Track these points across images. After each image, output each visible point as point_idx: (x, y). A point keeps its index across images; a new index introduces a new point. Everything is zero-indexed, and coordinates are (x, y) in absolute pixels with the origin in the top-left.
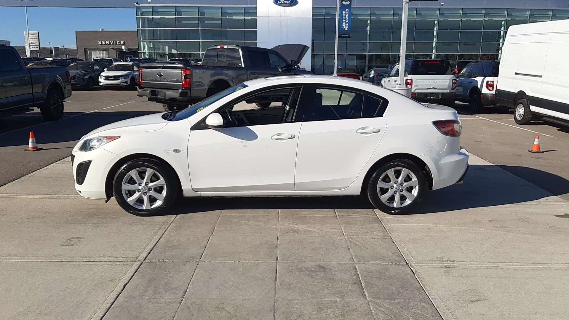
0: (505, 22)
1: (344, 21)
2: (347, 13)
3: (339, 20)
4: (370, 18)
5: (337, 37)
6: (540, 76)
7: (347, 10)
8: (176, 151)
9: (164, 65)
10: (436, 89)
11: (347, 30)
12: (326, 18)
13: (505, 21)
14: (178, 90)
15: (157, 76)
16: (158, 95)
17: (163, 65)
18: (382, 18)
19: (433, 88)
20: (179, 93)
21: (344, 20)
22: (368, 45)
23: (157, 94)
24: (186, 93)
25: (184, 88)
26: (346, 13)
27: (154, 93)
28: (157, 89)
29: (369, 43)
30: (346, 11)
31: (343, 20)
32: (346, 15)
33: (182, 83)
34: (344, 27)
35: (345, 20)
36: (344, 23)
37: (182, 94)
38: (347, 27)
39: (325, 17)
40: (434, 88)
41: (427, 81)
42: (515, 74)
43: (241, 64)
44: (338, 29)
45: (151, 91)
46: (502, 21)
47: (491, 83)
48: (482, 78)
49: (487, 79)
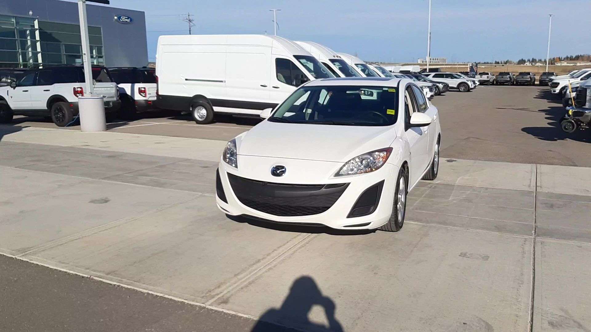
19: (103, 96)
41: (99, 90)
47: (143, 89)
48: (130, 85)
49: (137, 86)
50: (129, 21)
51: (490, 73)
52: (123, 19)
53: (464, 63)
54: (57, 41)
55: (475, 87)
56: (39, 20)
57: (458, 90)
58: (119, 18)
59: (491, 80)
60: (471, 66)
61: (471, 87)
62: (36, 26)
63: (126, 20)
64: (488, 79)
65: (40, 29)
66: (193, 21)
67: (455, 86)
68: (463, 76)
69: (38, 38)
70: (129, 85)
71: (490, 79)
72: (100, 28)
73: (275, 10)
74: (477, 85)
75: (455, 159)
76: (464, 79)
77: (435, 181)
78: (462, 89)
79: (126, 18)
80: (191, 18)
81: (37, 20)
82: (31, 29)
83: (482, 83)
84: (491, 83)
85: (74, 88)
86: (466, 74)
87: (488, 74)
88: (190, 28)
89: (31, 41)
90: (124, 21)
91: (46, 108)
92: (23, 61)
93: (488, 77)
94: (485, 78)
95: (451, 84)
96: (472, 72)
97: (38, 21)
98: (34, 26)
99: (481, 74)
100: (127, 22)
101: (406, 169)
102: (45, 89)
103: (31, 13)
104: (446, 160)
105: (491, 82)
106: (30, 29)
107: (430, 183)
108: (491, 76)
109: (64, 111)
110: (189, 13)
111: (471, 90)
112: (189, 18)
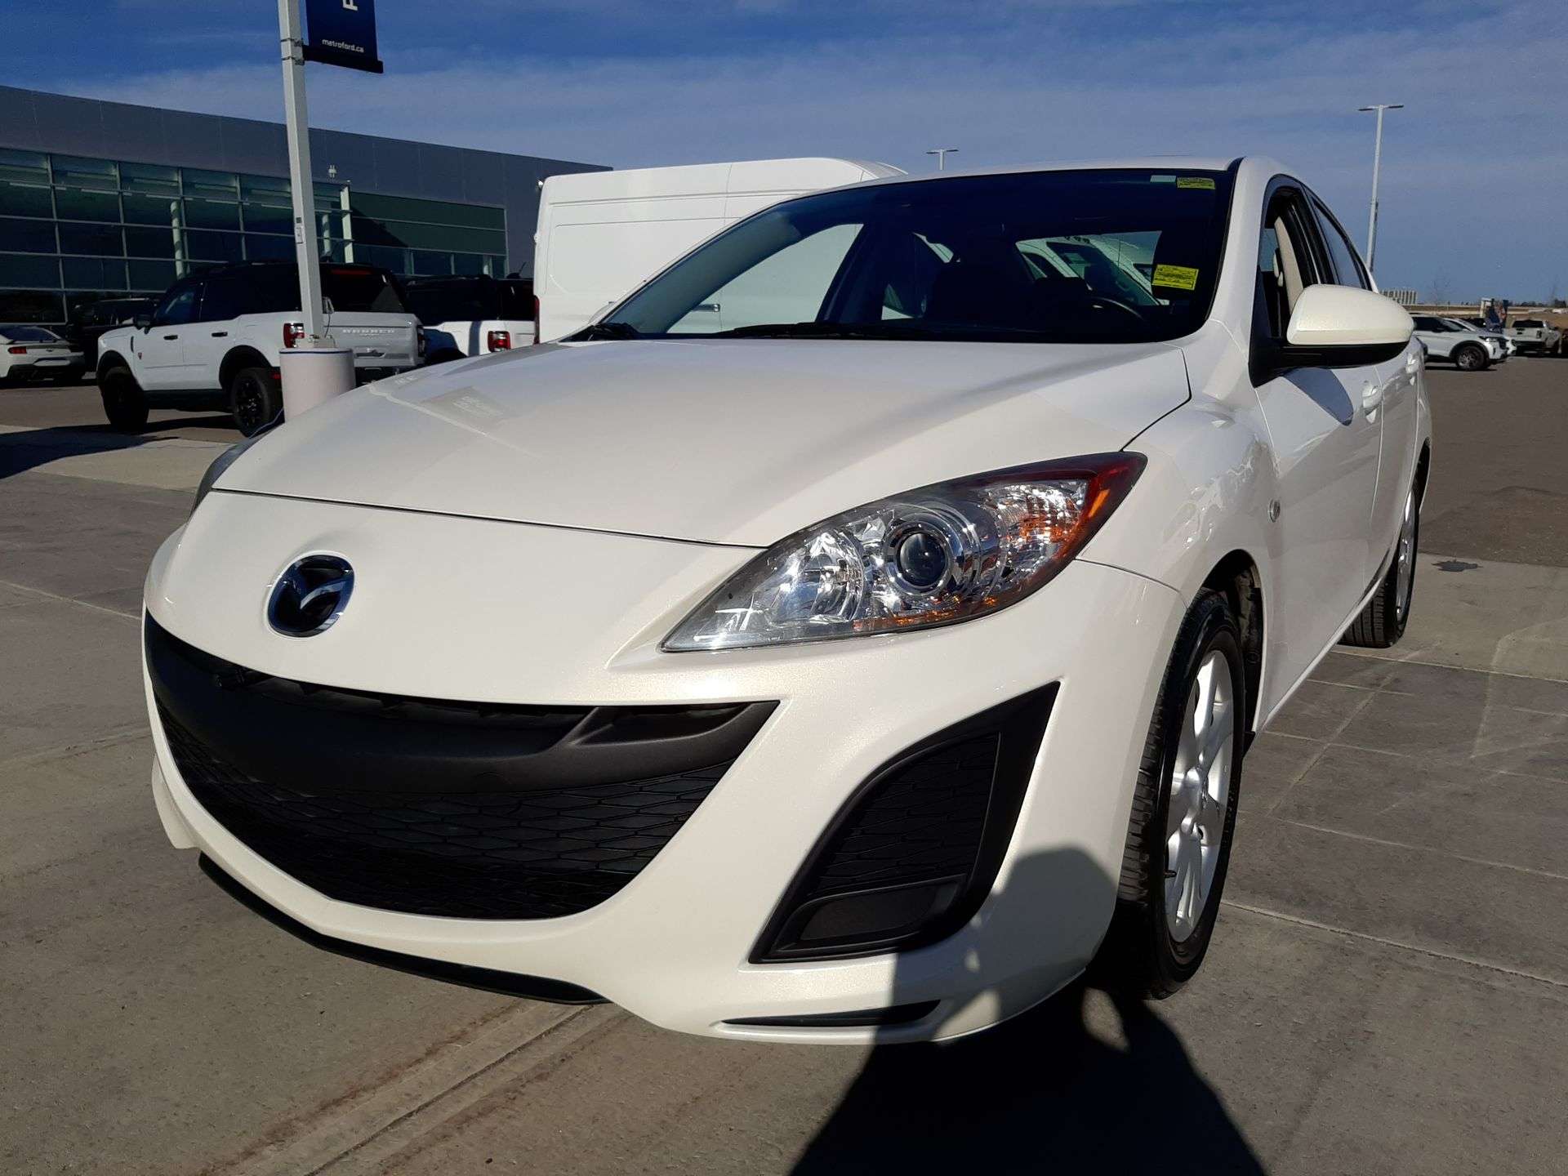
0: (178, 205)
8: (1273, 512)
10: (381, 354)
13: (178, 202)
19: (373, 352)
40: (374, 354)
41: (361, 332)
46: (171, 201)
47: (501, 337)
48: (467, 325)
49: (488, 326)
51: (1547, 323)
53: (1467, 304)
54: (396, 242)
55: (1505, 356)
56: (351, 190)
57: (1454, 365)
59: (1550, 343)
60: (1488, 307)
61: (1491, 356)
62: (345, 205)
64: (1539, 340)
65: (354, 212)
67: (1446, 353)
68: (1468, 325)
69: (347, 234)
70: (465, 326)
71: (1546, 339)
72: (503, 209)
73: (941, 152)
74: (1509, 352)
75: (1471, 562)
76: (1471, 334)
77: (1399, 653)
78: (1465, 361)
81: (346, 190)
82: (333, 212)
83: (1523, 349)
84: (1548, 352)
85: (287, 327)
86: (1478, 322)
87: (1539, 324)
89: (332, 242)
91: (219, 387)
93: (1540, 334)
94: (1530, 335)
95: (1434, 347)
96: (1493, 319)
97: (350, 193)
98: (338, 205)
99: (1520, 325)
101: (1247, 607)
102: (216, 332)
103: (332, 171)
104: (1438, 565)
105: (1548, 349)
106: (330, 212)
107: (1372, 662)
108: (1550, 331)
109: (261, 393)
111: (1492, 367)
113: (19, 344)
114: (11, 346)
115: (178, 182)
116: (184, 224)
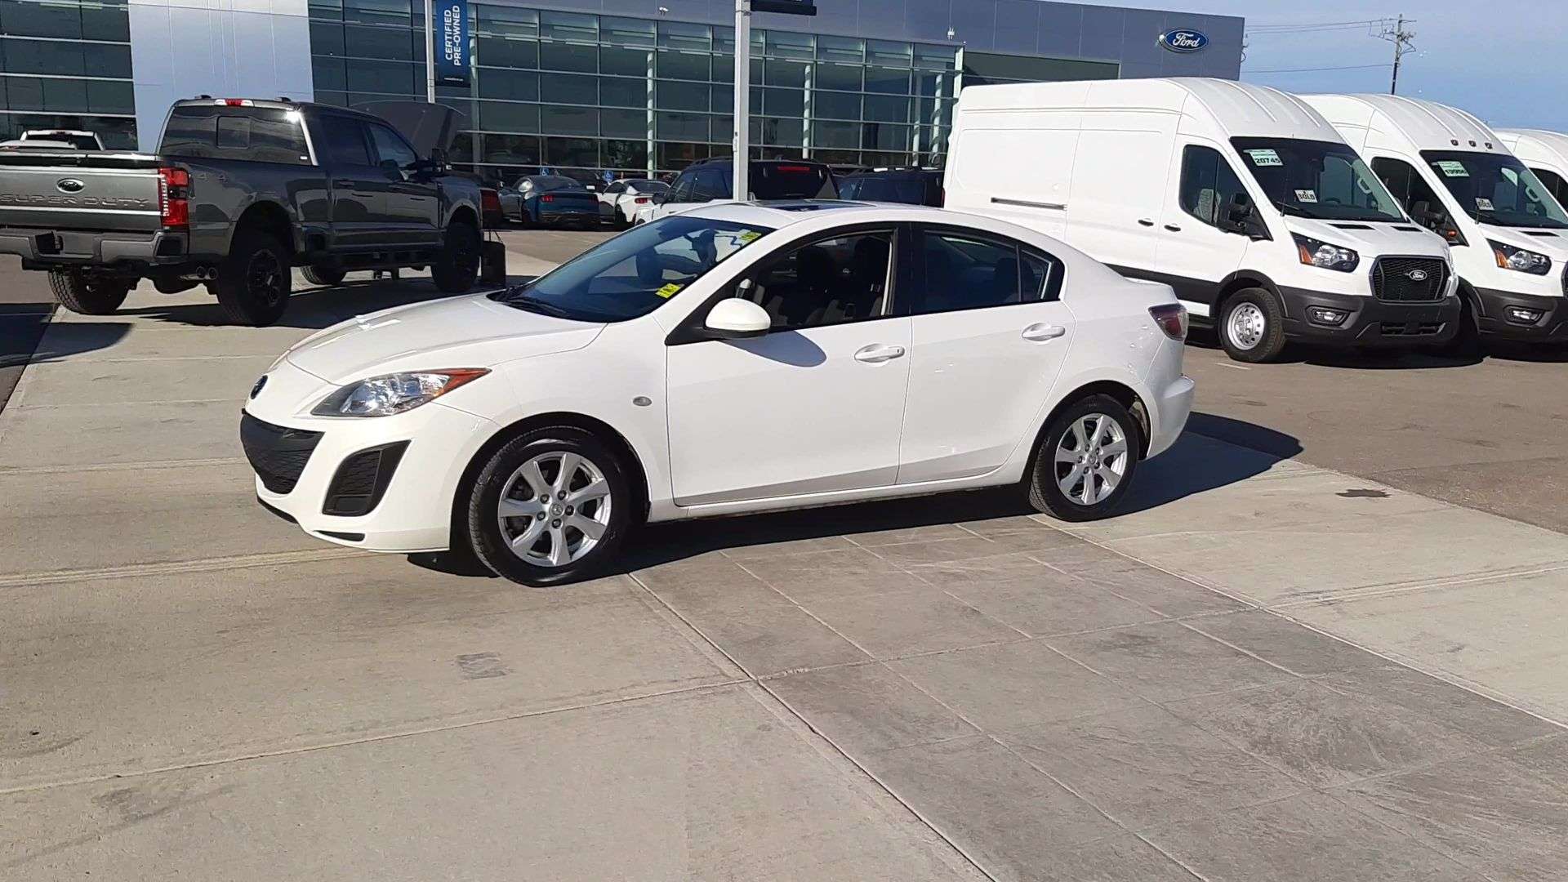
0: (812, 68)
1: (449, 40)
2: (457, 17)
3: (434, 35)
4: (475, 32)
5: (430, 82)
6: (1061, 207)
7: (456, 9)
8: (638, 401)
9: (89, 156)
11: (458, 64)
12: (347, 21)
13: (812, 65)
14: (152, 233)
15: (60, 189)
16: (62, 248)
17: (84, 156)
18: (509, 36)
20: (155, 241)
21: (449, 35)
22: (475, 109)
23: (58, 247)
24: (178, 242)
25: (167, 228)
26: (452, 18)
27: (46, 244)
28: (55, 232)
29: (479, 101)
30: (452, 12)
31: (446, 37)
32: (453, 22)
33: (162, 211)
34: (449, 56)
35: (452, 36)
36: (448, 44)
37: (164, 247)
38: (457, 57)
39: (344, 20)
42: (990, 200)
43: (309, 156)
44: (432, 60)
45: (38, 237)
46: (806, 64)
50: (1195, 46)
52: (1182, 40)
56: (967, 51)
58: (1171, 38)
62: (959, 66)
63: (1189, 42)
65: (965, 73)
66: (1412, 37)
72: (1117, 65)
75: (1392, 493)
79: (1188, 38)
80: (1405, 29)
81: (961, 51)
82: (947, 72)
88: (1397, 59)
89: (944, 102)
90: (1182, 44)
92: (920, 149)
97: (964, 52)
98: (954, 64)
100: (1190, 46)
103: (951, 33)
106: (944, 72)
110: (1401, 16)
112: (1399, 30)
113: (643, 196)
114: (637, 197)
115: (813, 47)
116: (814, 86)
